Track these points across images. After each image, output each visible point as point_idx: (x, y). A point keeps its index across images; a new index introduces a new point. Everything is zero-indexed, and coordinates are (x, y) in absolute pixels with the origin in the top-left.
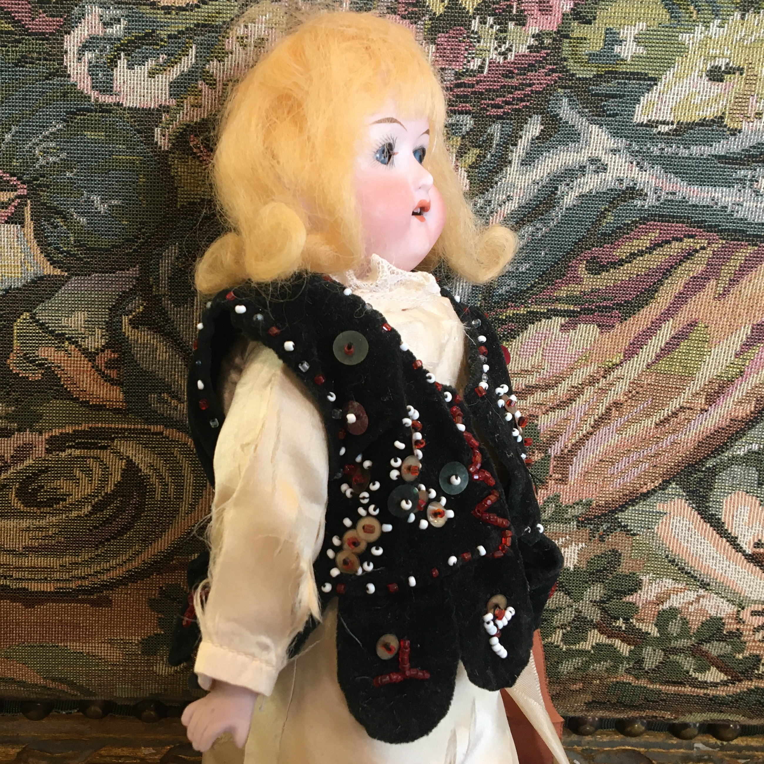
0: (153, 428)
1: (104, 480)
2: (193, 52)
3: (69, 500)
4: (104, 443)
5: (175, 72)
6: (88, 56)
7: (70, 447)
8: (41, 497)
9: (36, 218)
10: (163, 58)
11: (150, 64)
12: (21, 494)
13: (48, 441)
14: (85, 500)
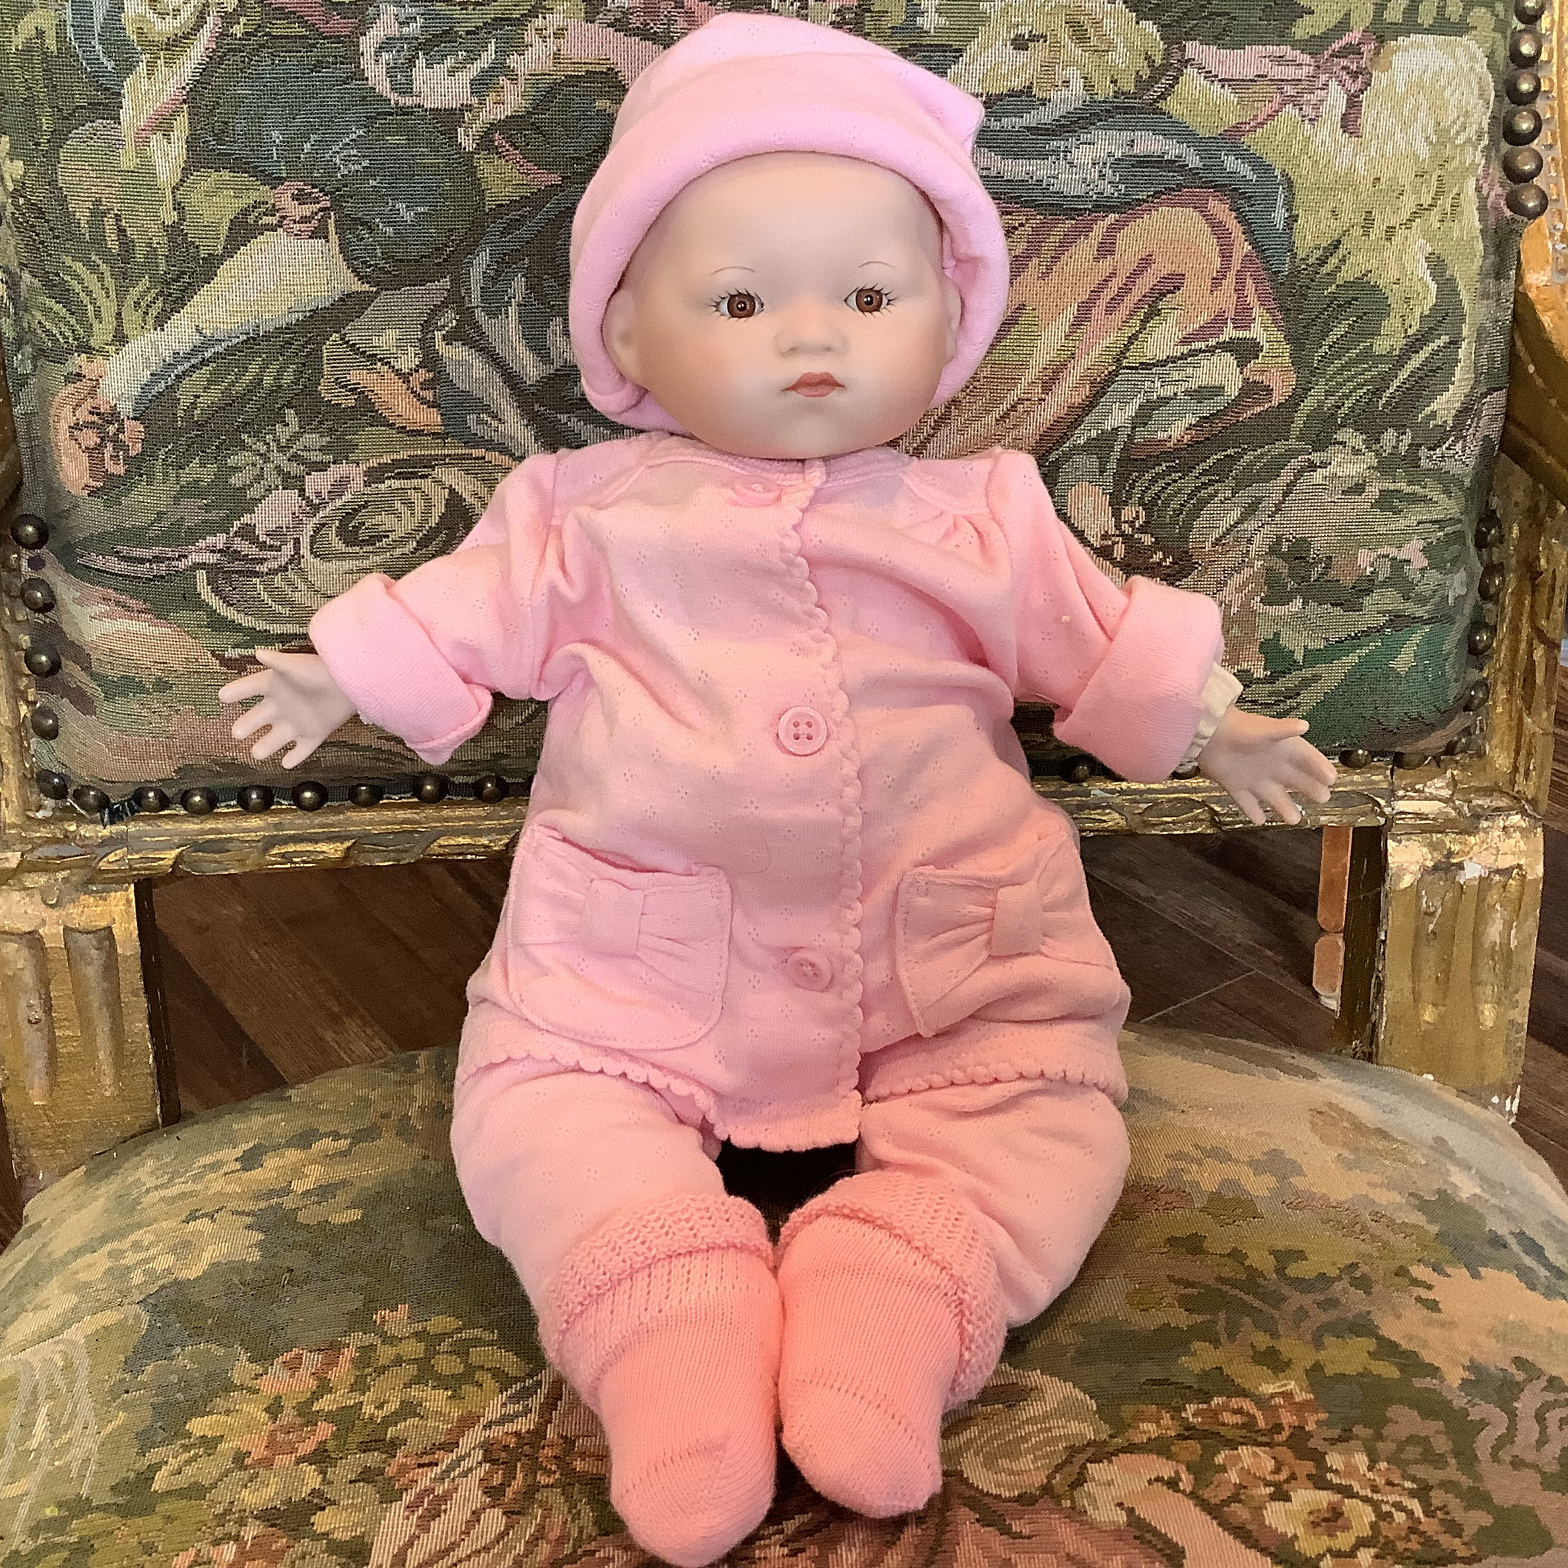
0: (476, 453)
1: (427, 512)
2: (492, 47)
3: (392, 536)
4: (426, 471)
5: (475, 69)
6: (385, 56)
7: (388, 478)
8: (363, 535)
9: (340, 232)
10: (462, 54)
11: (450, 62)
12: (342, 532)
13: (366, 474)
14: (409, 536)
